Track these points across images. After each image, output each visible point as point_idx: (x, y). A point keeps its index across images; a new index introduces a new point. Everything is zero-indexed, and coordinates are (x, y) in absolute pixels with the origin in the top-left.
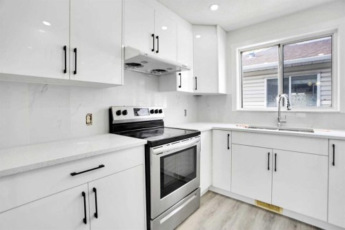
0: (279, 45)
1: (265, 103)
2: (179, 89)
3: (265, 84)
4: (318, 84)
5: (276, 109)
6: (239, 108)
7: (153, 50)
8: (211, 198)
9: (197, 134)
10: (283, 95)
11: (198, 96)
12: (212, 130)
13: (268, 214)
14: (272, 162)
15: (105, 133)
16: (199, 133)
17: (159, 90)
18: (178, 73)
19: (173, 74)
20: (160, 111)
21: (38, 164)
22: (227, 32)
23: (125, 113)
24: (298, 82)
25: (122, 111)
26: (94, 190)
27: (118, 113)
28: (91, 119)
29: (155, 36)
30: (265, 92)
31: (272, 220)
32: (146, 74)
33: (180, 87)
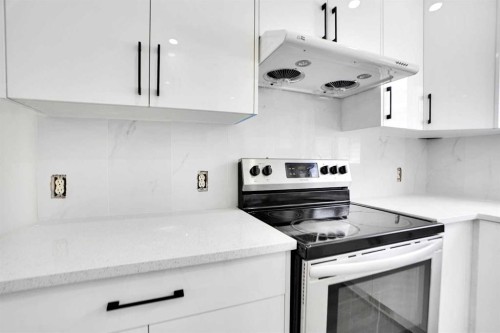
2: (385, 123)
7: (325, 38)
11: (430, 140)
12: (476, 222)
16: (441, 229)
17: (341, 126)
18: (384, 87)
19: (373, 89)
20: (343, 170)
21: (31, 280)
23: (267, 171)
25: (261, 168)
27: (254, 171)
28: (205, 181)
29: (330, 8)
32: (313, 96)
33: (389, 117)
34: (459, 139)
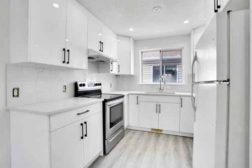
0: (160, 51)
1: (152, 80)
3: (152, 69)
4: (177, 70)
5: (159, 83)
6: (141, 83)
8: (129, 132)
9: (123, 96)
10: (162, 77)
11: (117, 76)
12: (128, 95)
13: (157, 134)
14: (158, 109)
15: (72, 97)
16: (124, 96)
17: (98, 72)
18: (111, 63)
19: (109, 63)
20: (100, 84)
22: (135, 41)
23: (84, 85)
24: (168, 69)
26: (85, 123)
27: (81, 85)
28: (65, 89)
30: (152, 73)
31: (159, 136)
33: (112, 71)
34: (123, 76)
